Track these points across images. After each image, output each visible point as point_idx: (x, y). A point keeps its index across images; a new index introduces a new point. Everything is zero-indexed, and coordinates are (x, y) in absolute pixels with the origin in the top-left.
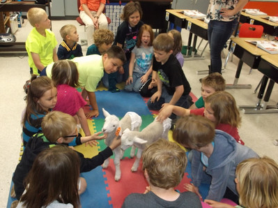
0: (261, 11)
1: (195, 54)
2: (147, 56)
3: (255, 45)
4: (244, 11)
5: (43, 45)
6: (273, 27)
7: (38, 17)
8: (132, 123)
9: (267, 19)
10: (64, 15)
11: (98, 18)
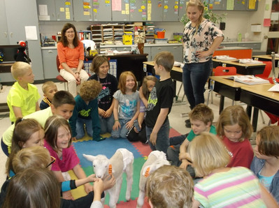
0: (230, 56)
1: (176, 100)
2: (131, 103)
3: (233, 80)
4: (215, 58)
5: (25, 99)
6: (244, 67)
7: (22, 70)
8: (124, 160)
9: (238, 62)
10: (43, 79)
11: (79, 73)
